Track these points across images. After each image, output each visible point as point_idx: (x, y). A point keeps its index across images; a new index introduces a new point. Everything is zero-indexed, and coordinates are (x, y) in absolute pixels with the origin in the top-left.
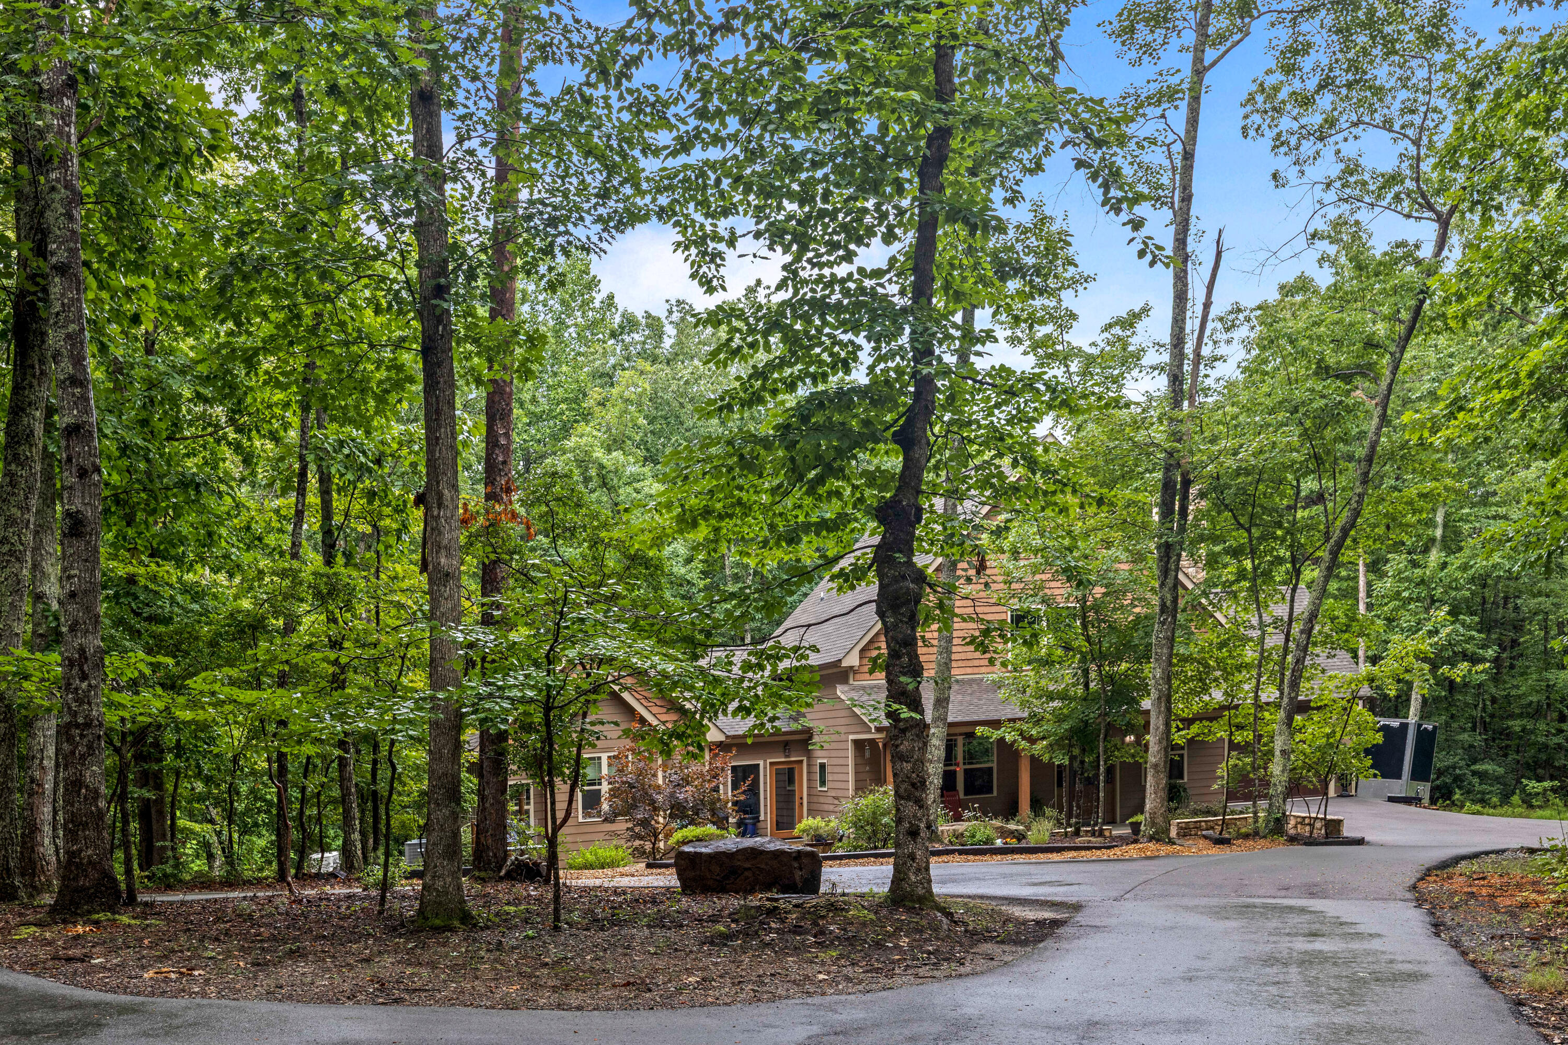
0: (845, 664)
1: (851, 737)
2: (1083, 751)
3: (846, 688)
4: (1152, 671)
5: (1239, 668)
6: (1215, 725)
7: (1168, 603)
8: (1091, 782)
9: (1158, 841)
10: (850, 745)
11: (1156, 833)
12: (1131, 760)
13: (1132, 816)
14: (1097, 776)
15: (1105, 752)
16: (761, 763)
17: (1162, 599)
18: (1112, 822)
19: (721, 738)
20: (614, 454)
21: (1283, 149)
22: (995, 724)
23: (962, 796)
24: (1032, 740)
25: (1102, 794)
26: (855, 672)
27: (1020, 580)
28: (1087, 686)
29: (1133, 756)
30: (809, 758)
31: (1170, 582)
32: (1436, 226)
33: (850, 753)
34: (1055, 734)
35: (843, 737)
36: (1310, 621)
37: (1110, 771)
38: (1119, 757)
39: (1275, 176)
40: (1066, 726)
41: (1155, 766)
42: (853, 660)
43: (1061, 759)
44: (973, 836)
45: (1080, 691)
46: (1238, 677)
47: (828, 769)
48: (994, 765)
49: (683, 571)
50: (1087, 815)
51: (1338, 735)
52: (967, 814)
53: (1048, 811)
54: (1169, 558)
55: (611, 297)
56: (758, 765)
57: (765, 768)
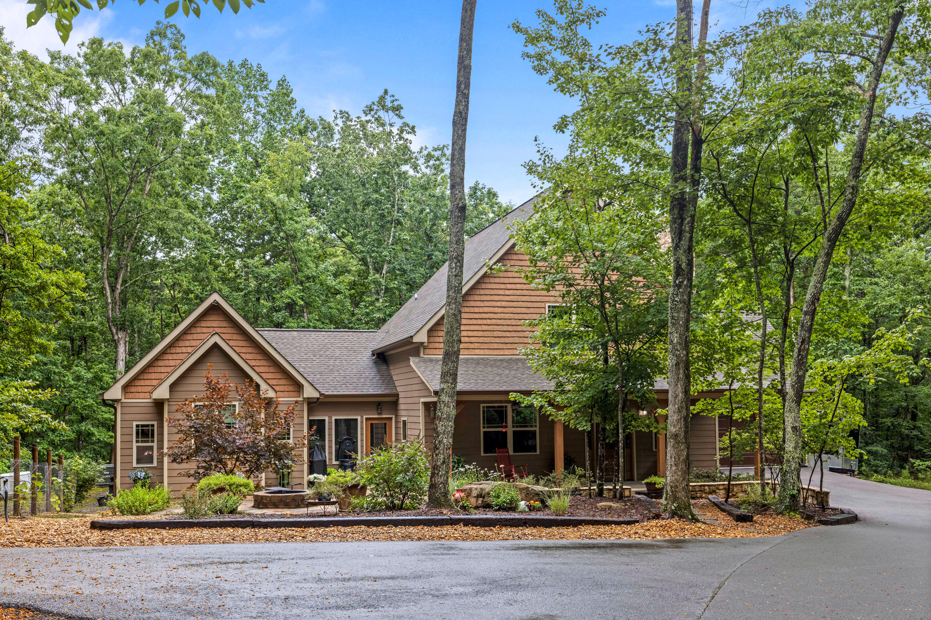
0: (415, 340)
1: (422, 400)
2: (604, 419)
3: (417, 359)
4: (665, 354)
5: (739, 352)
6: (717, 403)
7: (684, 266)
8: (612, 448)
9: (681, 517)
10: (421, 407)
11: (679, 508)
12: (645, 430)
13: (646, 477)
14: (618, 442)
15: (624, 422)
16: (359, 418)
17: (677, 261)
18: (629, 479)
19: (317, 395)
20: (281, 196)
22: (528, 393)
23: (511, 452)
24: (559, 408)
25: (621, 460)
26: (425, 348)
27: (545, 259)
28: (606, 361)
29: (648, 426)
30: (397, 416)
31: (684, 243)
33: (421, 413)
34: (577, 402)
35: (415, 400)
36: (813, 303)
37: (628, 437)
38: (635, 427)
40: (588, 395)
41: (676, 436)
42: (422, 337)
43: (584, 426)
44: (498, 497)
45: (600, 364)
46: (738, 360)
47: (408, 425)
48: (537, 429)
49: (334, 283)
50: (609, 475)
51: (830, 417)
52: (493, 474)
53: (579, 471)
54: (683, 219)
55: (303, 111)
56: (356, 420)
57: (362, 422)
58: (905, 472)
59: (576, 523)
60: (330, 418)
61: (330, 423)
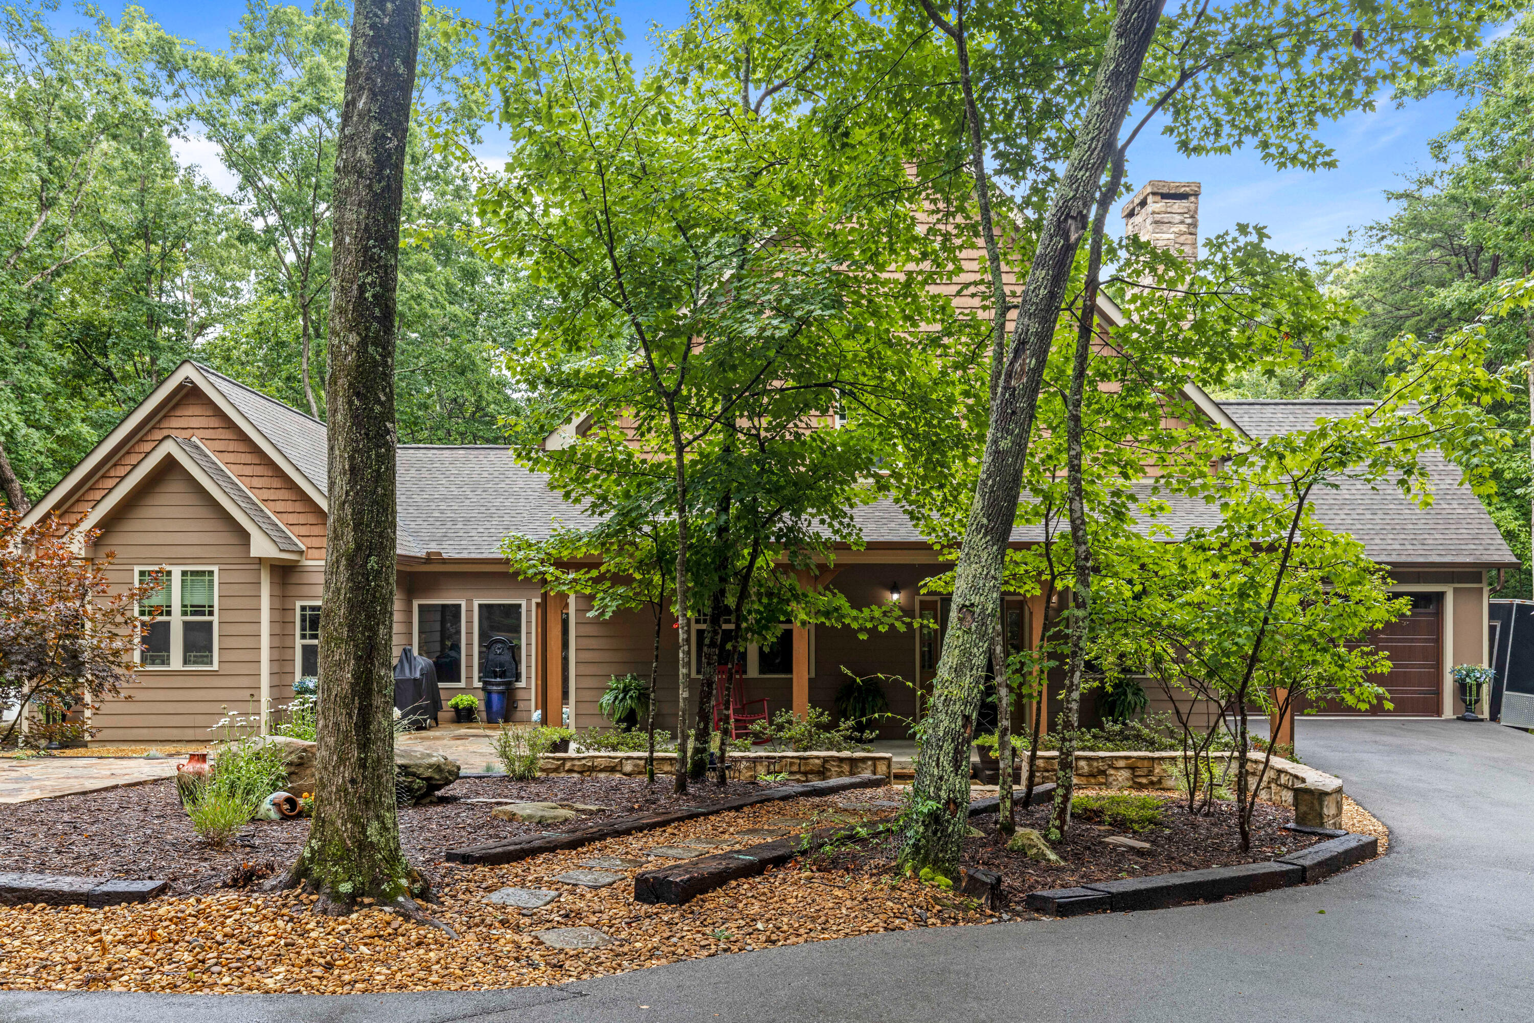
16: (524, 603)
23: (753, 673)
56: (520, 606)
57: (529, 611)
60: (470, 602)
61: (470, 611)
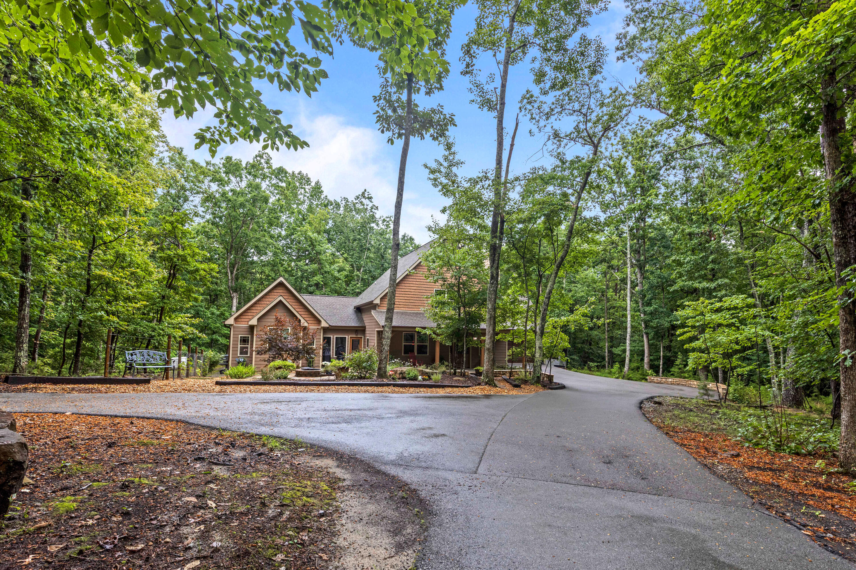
0: (374, 302)
1: (376, 330)
2: (458, 341)
3: (375, 311)
4: (485, 313)
5: (517, 313)
6: (507, 335)
7: (495, 275)
8: (461, 354)
9: (490, 385)
10: (376, 333)
11: (489, 381)
12: (476, 346)
13: (475, 367)
14: (463, 351)
15: (466, 342)
17: (492, 273)
18: (468, 367)
19: (327, 326)
20: (315, 234)
21: (534, 121)
22: (424, 328)
23: (416, 354)
24: (438, 335)
25: (465, 359)
26: (379, 306)
27: (434, 269)
28: (459, 315)
29: (477, 344)
30: (364, 337)
31: (495, 265)
32: (591, 147)
33: (376, 335)
34: (446, 333)
35: (373, 329)
36: (549, 294)
37: (468, 349)
38: (471, 345)
39: (530, 132)
40: (451, 330)
41: (488, 349)
42: (377, 301)
43: (449, 344)
44: (409, 374)
45: (457, 317)
46: (517, 317)
47: (369, 341)
48: (428, 344)
49: (338, 275)
50: (459, 366)
51: (555, 343)
52: (407, 364)
53: (446, 363)
54: (495, 255)
55: (326, 197)
56: (346, 338)
57: (348, 339)
58: (586, 368)
59: (443, 387)
60: (333, 336)
61: (333, 339)
